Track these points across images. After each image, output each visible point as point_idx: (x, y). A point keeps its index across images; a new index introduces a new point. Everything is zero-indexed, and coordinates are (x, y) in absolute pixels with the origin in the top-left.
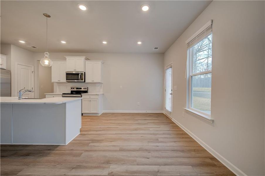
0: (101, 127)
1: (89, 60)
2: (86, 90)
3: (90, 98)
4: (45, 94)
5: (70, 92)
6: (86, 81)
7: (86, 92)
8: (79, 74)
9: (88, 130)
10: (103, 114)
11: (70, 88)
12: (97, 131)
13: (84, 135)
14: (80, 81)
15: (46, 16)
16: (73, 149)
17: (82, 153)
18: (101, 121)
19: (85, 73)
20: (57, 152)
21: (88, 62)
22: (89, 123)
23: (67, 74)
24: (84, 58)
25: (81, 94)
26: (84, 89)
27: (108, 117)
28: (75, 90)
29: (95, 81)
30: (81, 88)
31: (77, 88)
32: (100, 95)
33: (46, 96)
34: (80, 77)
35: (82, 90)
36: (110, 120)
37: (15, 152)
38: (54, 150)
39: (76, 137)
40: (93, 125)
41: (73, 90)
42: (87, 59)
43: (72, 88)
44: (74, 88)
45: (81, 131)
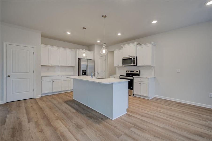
0: (149, 113)
1: (141, 44)
2: (138, 73)
3: (140, 81)
4: (110, 75)
5: (125, 75)
6: (138, 65)
7: (138, 75)
8: (131, 59)
9: (134, 112)
10: (155, 99)
11: (126, 71)
12: (142, 116)
13: (130, 116)
14: (132, 65)
15: (104, 17)
16: (116, 126)
17: (121, 135)
18: (150, 106)
19: (137, 57)
20: (105, 123)
21: (139, 47)
22: (138, 105)
23: (123, 59)
24: (136, 43)
25: (133, 77)
26: (136, 72)
27: (159, 103)
28: (129, 72)
29: (146, 64)
30: (133, 71)
31: (131, 71)
32: (150, 78)
33: (111, 76)
34: (132, 61)
35: (135, 72)
36: (161, 107)
37: (87, 112)
38: (104, 121)
39: (123, 115)
40: (141, 108)
41: (128, 73)
42: (139, 44)
43: (127, 71)
44: (128, 71)
45: (127, 110)
